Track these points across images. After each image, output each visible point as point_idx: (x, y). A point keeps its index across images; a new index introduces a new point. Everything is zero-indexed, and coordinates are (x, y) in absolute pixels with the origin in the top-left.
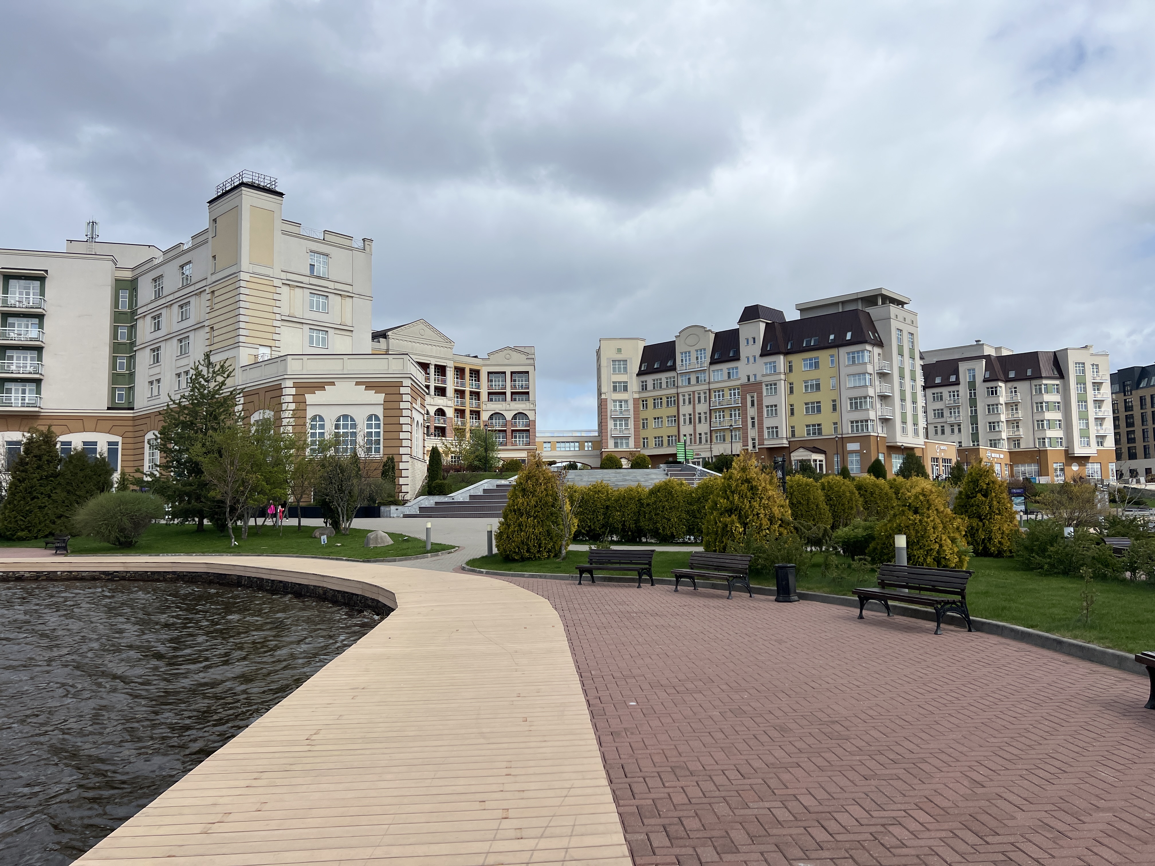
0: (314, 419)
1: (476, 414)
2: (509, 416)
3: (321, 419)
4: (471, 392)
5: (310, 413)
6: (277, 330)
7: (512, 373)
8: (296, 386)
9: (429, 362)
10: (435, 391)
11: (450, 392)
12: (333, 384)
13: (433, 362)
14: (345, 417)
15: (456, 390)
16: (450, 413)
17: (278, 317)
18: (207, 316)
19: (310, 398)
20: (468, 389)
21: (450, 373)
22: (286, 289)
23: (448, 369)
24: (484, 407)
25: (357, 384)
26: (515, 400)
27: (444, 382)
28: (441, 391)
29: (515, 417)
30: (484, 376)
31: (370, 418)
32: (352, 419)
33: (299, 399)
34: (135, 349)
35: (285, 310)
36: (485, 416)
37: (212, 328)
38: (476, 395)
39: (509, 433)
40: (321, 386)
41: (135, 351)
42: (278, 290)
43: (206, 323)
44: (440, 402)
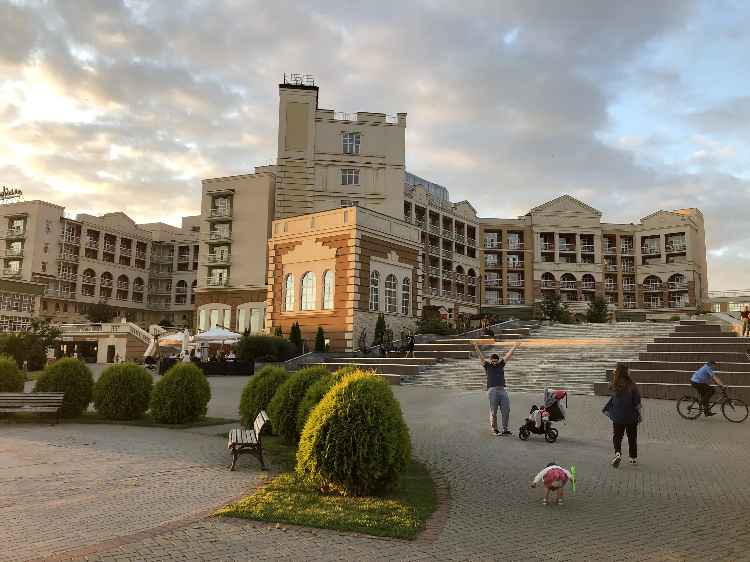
0: (288, 277)
1: (631, 278)
2: (665, 278)
3: (293, 277)
4: (623, 258)
5: (285, 272)
6: (310, 205)
7: (666, 235)
9: (574, 233)
10: (582, 258)
11: (598, 258)
12: (299, 243)
13: (579, 232)
14: (309, 274)
15: (606, 257)
19: (284, 258)
20: (619, 255)
21: (598, 242)
22: (319, 169)
23: (595, 237)
24: (638, 271)
25: (317, 240)
26: (670, 262)
27: (593, 249)
28: (589, 258)
29: (672, 279)
30: (637, 241)
31: (326, 273)
33: (278, 259)
35: (319, 187)
36: (640, 280)
38: (630, 260)
39: (666, 296)
40: (292, 247)
42: (311, 170)
44: (588, 268)
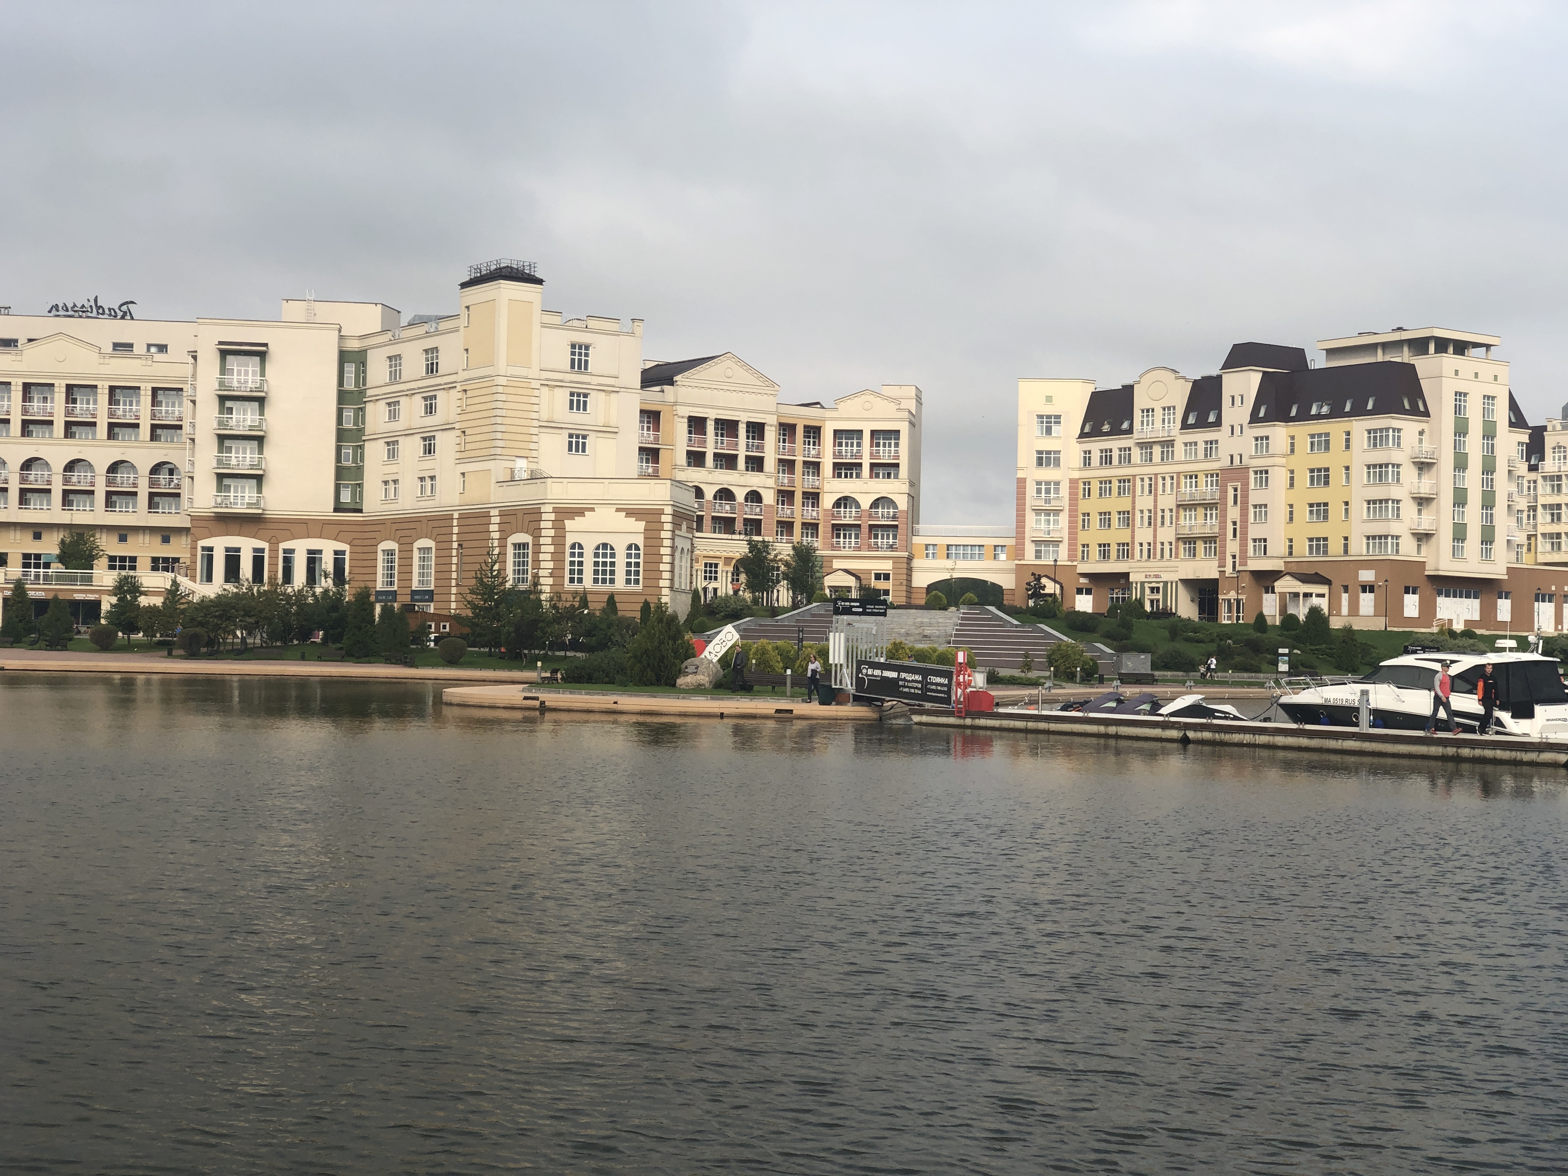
0: (573, 547)
1: (812, 497)
2: (865, 502)
3: (581, 547)
4: (805, 463)
5: (570, 540)
6: (535, 438)
7: (873, 432)
8: (556, 511)
9: (737, 418)
10: (746, 463)
11: (770, 464)
12: (593, 510)
13: (744, 418)
14: (605, 546)
15: (780, 461)
16: (769, 498)
17: (536, 423)
18: (458, 418)
19: (569, 524)
20: (799, 459)
21: (771, 435)
22: (545, 390)
23: (766, 428)
24: (827, 487)
25: (618, 510)
26: (877, 476)
27: (760, 448)
28: (756, 464)
29: (875, 504)
30: (827, 437)
31: (629, 547)
32: (612, 548)
33: (559, 524)
34: (364, 438)
35: (545, 415)
36: (827, 501)
37: (464, 432)
38: (814, 467)
39: (865, 530)
40: (580, 512)
41: (364, 441)
42: (536, 393)
43: (457, 426)
44: (755, 480)
